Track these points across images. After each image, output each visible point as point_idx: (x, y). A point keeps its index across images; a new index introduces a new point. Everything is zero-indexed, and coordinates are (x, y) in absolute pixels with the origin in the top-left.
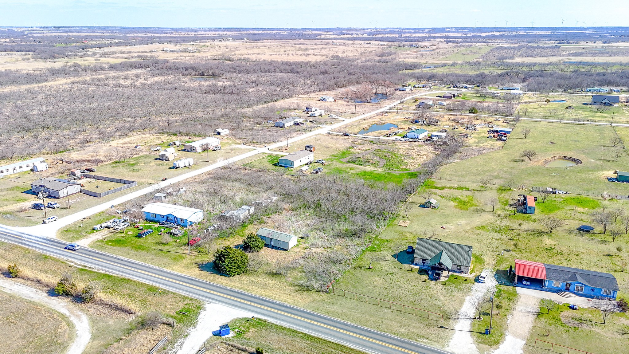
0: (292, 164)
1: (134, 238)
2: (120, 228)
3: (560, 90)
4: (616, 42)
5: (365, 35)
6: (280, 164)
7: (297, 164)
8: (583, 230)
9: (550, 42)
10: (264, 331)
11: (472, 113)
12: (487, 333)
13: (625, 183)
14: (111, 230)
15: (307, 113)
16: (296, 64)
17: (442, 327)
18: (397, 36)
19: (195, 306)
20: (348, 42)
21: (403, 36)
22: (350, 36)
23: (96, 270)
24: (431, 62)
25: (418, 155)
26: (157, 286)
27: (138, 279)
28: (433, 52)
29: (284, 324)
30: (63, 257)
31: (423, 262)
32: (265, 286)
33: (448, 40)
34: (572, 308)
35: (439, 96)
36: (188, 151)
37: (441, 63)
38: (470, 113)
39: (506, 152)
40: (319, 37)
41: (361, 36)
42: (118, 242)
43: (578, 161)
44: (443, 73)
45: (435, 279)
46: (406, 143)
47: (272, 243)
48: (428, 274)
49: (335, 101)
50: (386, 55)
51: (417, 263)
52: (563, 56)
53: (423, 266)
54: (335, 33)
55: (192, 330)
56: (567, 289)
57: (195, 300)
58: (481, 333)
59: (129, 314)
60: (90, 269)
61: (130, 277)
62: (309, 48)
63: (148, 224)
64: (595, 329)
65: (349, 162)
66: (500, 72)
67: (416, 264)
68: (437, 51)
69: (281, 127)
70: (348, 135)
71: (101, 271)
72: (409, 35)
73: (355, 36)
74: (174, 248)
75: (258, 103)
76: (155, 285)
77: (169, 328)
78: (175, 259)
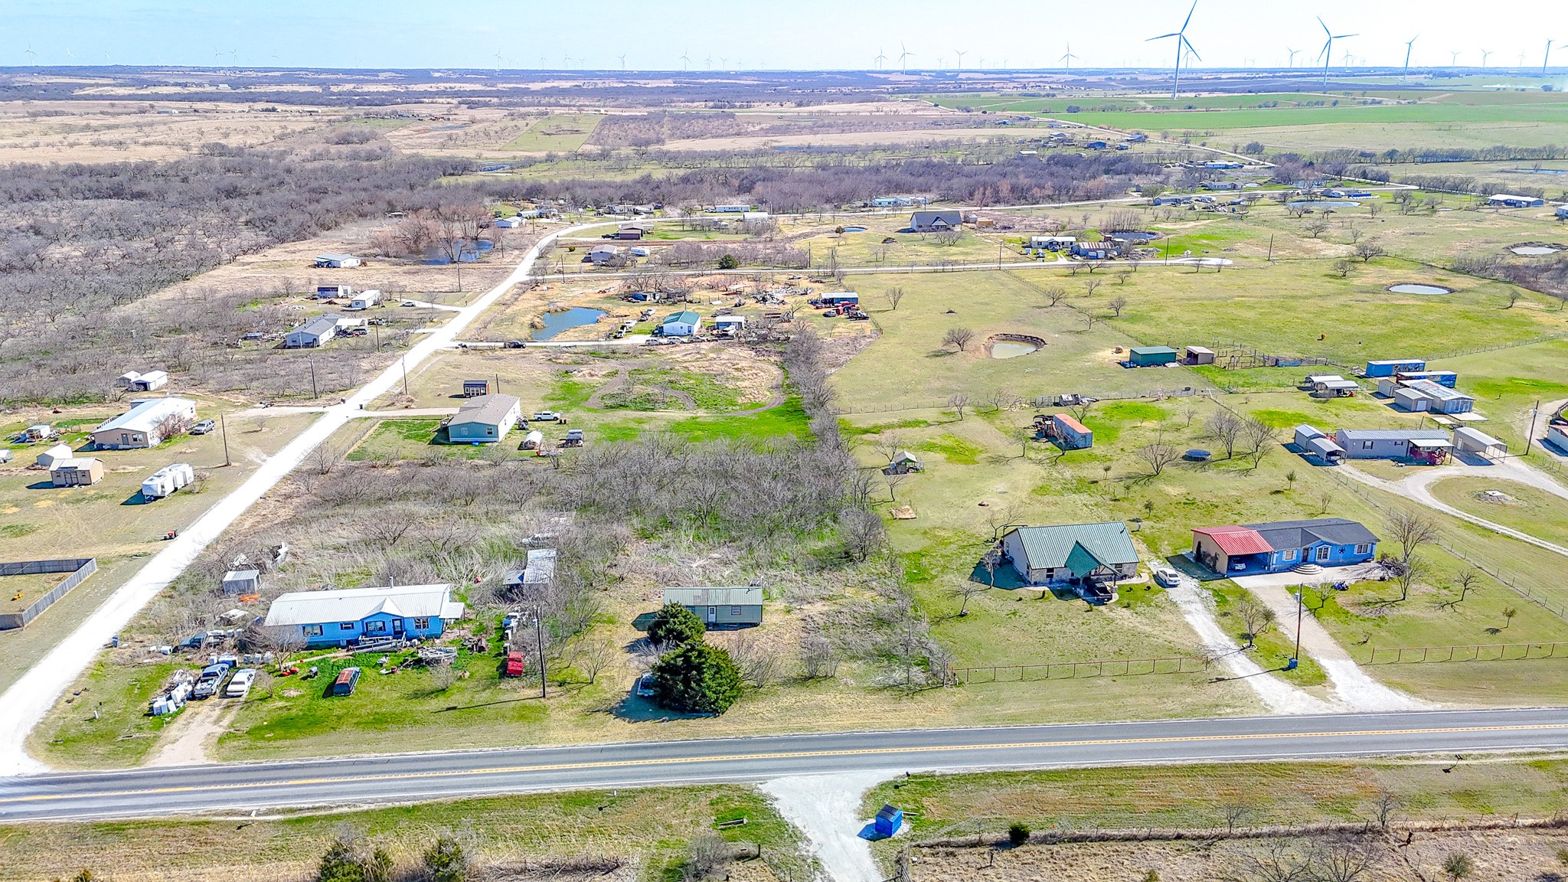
0: (491, 431)
1: (326, 703)
2: (245, 688)
3: (827, 206)
4: (819, 103)
5: (224, 88)
6: (451, 440)
7: (505, 427)
8: (1197, 459)
9: (696, 104)
10: (951, 795)
11: (729, 267)
12: (1293, 666)
13: (1152, 367)
14: (214, 700)
15: (330, 303)
16: (114, 171)
17: (1219, 680)
18: (318, 89)
19: (736, 798)
20: (198, 105)
21: (334, 89)
22: (178, 89)
23: (345, 810)
24: (490, 155)
25: (737, 369)
26: (583, 789)
27: (507, 790)
28: (471, 130)
29: (975, 768)
30: (176, 810)
31: (1048, 576)
32: (824, 710)
33: (471, 101)
34: (1341, 587)
35: (608, 236)
36: (114, 448)
37: (515, 157)
38: (723, 268)
39: (896, 340)
40: (78, 92)
41: (213, 89)
42: (287, 726)
43: (1037, 342)
44: (551, 181)
45: (1101, 602)
46: (677, 349)
47: (712, 618)
48: (1077, 596)
49: (364, 264)
50: (355, 139)
51: (1038, 580)
52: (753, 134)
53: (1050, 583)
54: (119, 81)
55: (812, 849)
56: (1305, 560)
57: (720, 787)
58: (1283, 669)
59: (611, 871)
60: (323, 813)
61: (477, 792)
62: (93, 123)
63: (317, 657)
64: (1403, 611)
65: (611, 407)
66: (681, 172)
67: (1036, 584)
68: (475, 127)
69: (307, 345)
70: (519, 346)
71: (366, 807)
72: (349, 87)
73: (193, 89)
74: (484, 694)
75: (140, 289)
76: (573, 789)
77: (752, 864)
78: (522, 717)
